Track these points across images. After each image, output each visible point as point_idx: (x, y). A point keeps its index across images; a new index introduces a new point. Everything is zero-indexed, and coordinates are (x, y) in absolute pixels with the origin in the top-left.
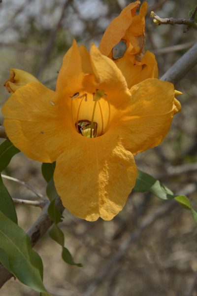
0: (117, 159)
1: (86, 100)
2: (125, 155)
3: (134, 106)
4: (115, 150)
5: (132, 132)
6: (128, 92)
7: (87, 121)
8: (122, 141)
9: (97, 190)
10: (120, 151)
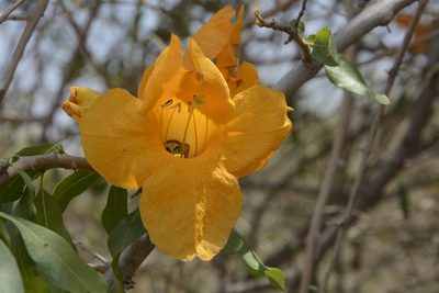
0: (218, 184)
1: (179, 111)
2: (227, 179)
3: (237, 119)
4: (215, 172)
5: (235, 152)
6: (230, 101)
7: (177, 142)
8: (224, 162)
9: (194, 222)
10: (222, 174)
